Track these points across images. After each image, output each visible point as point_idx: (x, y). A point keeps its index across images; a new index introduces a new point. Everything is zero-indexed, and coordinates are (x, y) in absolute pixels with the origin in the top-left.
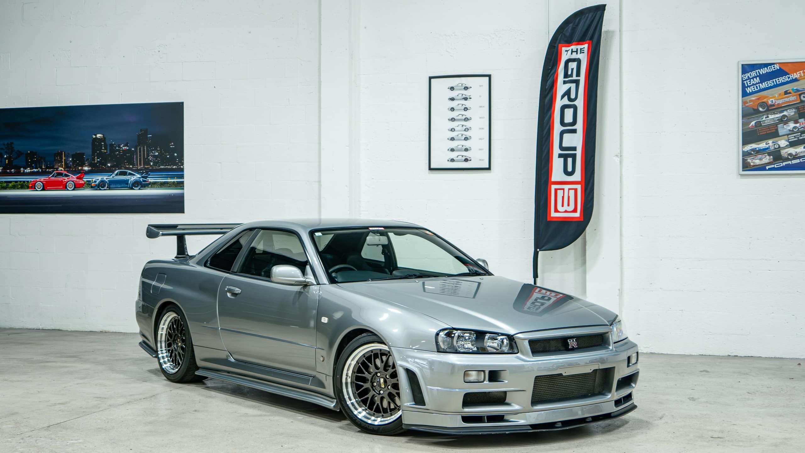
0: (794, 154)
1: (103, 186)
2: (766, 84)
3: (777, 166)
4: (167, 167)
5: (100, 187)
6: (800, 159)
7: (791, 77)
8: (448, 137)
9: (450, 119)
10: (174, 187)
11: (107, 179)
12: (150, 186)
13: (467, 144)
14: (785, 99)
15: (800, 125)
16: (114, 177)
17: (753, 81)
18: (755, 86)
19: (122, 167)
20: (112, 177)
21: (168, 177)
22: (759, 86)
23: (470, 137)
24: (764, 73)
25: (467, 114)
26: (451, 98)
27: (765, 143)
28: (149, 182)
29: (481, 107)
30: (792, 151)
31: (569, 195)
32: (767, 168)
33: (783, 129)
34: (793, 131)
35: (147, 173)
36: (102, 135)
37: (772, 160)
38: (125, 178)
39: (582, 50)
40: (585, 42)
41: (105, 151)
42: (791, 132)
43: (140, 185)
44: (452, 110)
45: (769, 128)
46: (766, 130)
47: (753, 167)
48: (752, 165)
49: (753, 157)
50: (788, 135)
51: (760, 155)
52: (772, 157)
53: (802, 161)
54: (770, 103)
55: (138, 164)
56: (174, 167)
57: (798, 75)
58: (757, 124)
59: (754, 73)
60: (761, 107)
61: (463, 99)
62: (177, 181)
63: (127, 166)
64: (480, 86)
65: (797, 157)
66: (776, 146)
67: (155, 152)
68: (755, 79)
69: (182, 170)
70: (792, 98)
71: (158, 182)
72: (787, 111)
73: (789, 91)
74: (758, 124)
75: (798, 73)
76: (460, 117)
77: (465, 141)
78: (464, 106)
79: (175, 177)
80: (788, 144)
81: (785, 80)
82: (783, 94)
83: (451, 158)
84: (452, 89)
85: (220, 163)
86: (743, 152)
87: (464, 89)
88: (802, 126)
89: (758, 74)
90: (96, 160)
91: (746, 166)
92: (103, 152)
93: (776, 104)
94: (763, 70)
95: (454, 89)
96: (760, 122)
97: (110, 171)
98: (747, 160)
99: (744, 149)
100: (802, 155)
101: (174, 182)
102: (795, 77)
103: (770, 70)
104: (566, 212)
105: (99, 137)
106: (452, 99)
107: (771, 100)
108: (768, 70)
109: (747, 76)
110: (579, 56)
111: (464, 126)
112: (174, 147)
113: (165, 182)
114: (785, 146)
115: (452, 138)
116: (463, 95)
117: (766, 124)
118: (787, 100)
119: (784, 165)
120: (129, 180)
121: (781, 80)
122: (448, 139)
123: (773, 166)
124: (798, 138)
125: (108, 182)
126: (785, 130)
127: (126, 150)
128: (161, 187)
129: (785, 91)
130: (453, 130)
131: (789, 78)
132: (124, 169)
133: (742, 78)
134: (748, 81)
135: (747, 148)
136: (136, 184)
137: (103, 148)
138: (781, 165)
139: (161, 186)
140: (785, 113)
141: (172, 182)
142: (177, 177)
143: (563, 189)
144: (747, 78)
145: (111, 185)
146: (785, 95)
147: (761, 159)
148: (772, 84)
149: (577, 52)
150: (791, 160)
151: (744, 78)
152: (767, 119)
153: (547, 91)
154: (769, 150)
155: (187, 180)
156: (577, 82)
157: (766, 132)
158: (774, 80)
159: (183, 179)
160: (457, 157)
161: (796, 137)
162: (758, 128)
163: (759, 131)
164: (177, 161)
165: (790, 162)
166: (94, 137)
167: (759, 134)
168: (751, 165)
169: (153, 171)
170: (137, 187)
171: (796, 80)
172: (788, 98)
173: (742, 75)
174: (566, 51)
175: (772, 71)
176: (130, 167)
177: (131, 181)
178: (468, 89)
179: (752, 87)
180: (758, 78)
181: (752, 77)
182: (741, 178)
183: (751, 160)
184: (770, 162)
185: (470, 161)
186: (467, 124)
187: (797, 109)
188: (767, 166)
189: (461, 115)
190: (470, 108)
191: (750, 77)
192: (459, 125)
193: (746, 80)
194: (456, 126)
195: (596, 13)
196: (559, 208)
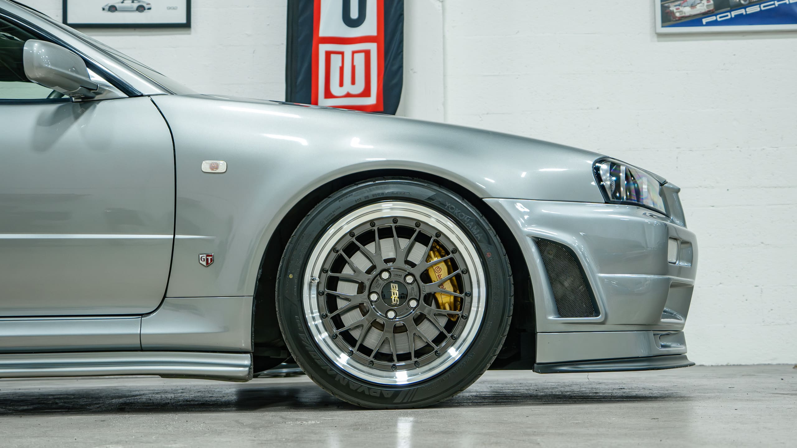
3: (720, 17)
6: (760, 4)
31: (355, 64)
32: (705, 21)
47: (679, 20)
48: (679, 17)
53: (763, 9)
83: (110, 5)
91: (668, 19)
98: (669, 7)
104: (348, 95)
119: (733, 16)
123: (713, 18)
138: (727, 16)
143: (342, 53)
147: (693, 6)
150: (745, 7)
160: (122, 3)
165: (742, 11)
168: (676, 17)
182: (658, 41)
183: (678, 7)
184: (709, 11)
185: (149, 11)
188: (704, 17)
196: (335, 89)
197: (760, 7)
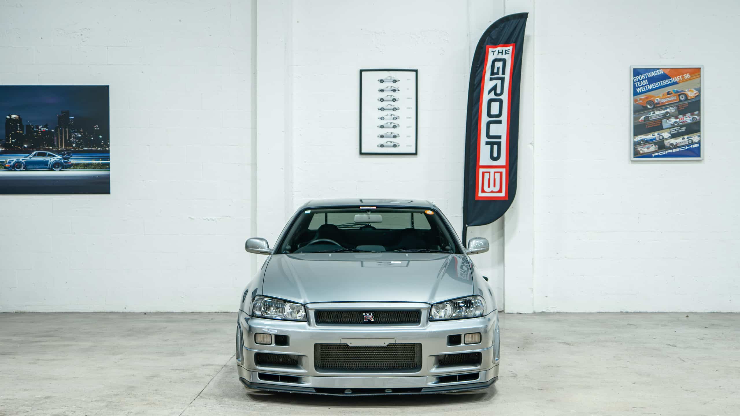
0: (675, 144)
1: (18, 167)
2: (653, 86)
3: (661, 153)
4: (91, 148)
5: (15, 168)
6: (679, 148)
7: (672, 80)
8: (378, 125)
9: (380, 109)
10: (99, 169)
11: (24, 160)
12: (72, 167)
13: (395, 131)
14: (667, 99)
15: (680, 120)
16: (32, 158)
17: (642, 83)
18: (644, 87)
19: (40, 148)
20: (29, 158)
21: (92, 159)
23: (398, 125)
24: (651, 76)
25: (396, 104)
26: (380, 89)
27: (652, 135)
28: (71, 163)
29: (408, 98)
30: (673, 141)
31: (496, 177)
32: (653, 155)
33: (666, 123)
34: (674, 125)
35: (69, 154)
36: (18, 116)
37: (657, 149)
38: (44, 159)
40: (509, 45)
41: (21, 132)
42: (671, 126)
43: (61, 165)
44: (382, 101)
45: (655, 123)
46: (653, 124)
47: (642, 154)
49: (642, 146)
50: (670, 128)
51: (648, 145)
52: (657, 146)
53: (680, 150)
54: (656, 101)
55: (59, 145)
56: (99, 149)
57: (678, 79)
59: (643, 76)
60: (649, 105)
61: (392, 91)
62: (102, 163)
63: (46, 147)
64: (408, 80)
65: (677, 147)
66: (661, 138)
67: (77, 134)
68: (644, 81)
69: (108, 152)
70: (673, 98)
71: (81, 163)
72: (669, 108)
73: (670, 92)
74: (646, 119)
75: (678, 77)
76: (389, 107)
77: (393, 129)
78: (393, 98)
79: (100, 159)
80: (670, 135)
81: (668, 83)
82: (666, 94)
83: (381, 144)
84: (382, 81)
85: (148, 145)
86: (634, 142)
87: (393, 82)
88: (681, 121)
89: (647, 77)
90: (11, 141)
91: (637, 154)
92: (19, 133)
93: (661, 102)
94: (650, 73)
95: (383, 82)
96: (648, 117)
97: (27, 151)
98: (637, 148)
99: (635, 140)
100: (681, 145)
101: (99, 164)
102: (675, 80)
103: (656, 74)
104: (492, 192)
105: (15, 118)
106: (382, 91)
108: (654, 74)
109: (637, 79)
110: (504, 56)
111: (392, 115)
112: (98, 129)
113: (89, 163)
114: (667, 137)
115: (381, 126)
116: (392, 87)
117: (653, 119)
118: (669, 99)
119: (667, 153)
120: (48, 161)
121: (665, 82)
122: (378, 127)
123: (657, 154)
124: (678, 130)
125: (24, 163)
126: (667, 124)
127: (45, 131)
128: (84, 169)
129: (667, 92)
130: (382, 119)
131: (671, 81)
132: (44, 150)
133: (634, 80)
134: (638, 82)
135: (637, 138)
136: (56, 166)
137: (19, 129)
138: (664, 153)
139: (84, 167)
140: (668, 110)
141: (97, 164)
142: (102, 159)
143: (489, 172)
144: (637, 80)
145: (28, 165)
146: (668, 95)
147: (648, 148)
148: (657, 86)
149: (502, 53)
150: (672, 149)
151: (635, 80)
152: (654, 114)
153: (475, 87)
154: (655, 140)
155: (112, 162)
156: (502, 79)
157: (652, 126)
158: (659, 82)
159: (109, 160)
160: (387, 143)
161: (676, 130)
162: (645, 122)
163: (647, 124)
164: (102, 143)
165: (671, 151)
166: (8, 117)
167: (647, 127)
169: (75, 152)
170: (57, 168)
171: (676, 83)
172: (670, 98)
173: (634, 77)
174: (492, 52)
175: (658, 75)
176: (50, 149)
177: (51, 162)
178: (396, 81)
179: (642, 87)
180: (646, 80)
181: (641, 79)
182: (632, 164)
183: (641, 148)
184: (656, 151)
185: (398, 147)
186: (396, 113)
187: (677, 107)
188: (653, 153)
189: (390, 106)
190: (398, 99)
191: (640, 79)
192: (388, 114)
193: (637, 82)
194: (386, 115)
195: (519, 20)
196: (486, 188)
197: (679, 149)
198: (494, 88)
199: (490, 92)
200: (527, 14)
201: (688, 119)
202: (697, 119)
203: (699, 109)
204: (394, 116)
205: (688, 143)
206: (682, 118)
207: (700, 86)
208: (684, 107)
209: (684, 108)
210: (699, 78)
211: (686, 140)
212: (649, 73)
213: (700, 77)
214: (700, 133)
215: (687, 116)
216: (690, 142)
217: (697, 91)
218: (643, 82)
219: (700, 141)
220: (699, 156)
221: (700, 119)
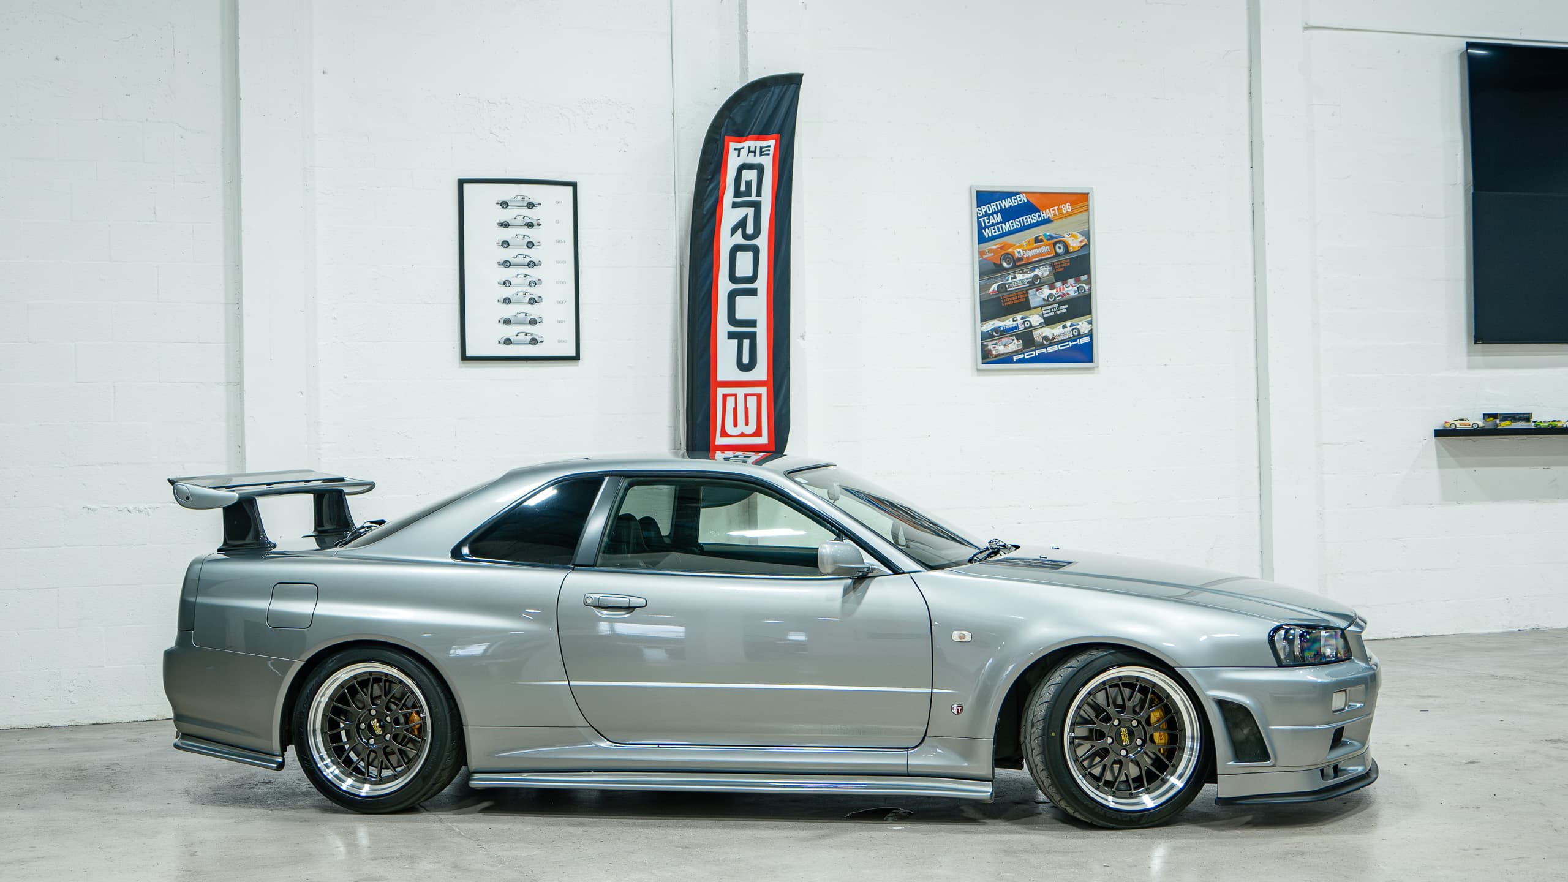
0: (1051, 338)
2: (1011, 225)
3: (1027, 355)
6: (1058, 344)
7: (1042, 215)
8: (498, 298)
9: (502, 263)
13: (534, 311)
14: (1035, 250)
15: (1057, 291)
17: (992, 219)
18: (996, 227)
22: (1001, 226)
23: (540, 297)
24: (1007, 206)
25: (534, 254)
26: (502, 222)
27: (1011, 319)
29: (559, 242)
30: (1048, 332)
31: (748, 405)
32: (1015, 358)
33: (1037, 297)
34: (1048, 300)
37: (1021, 347)
39: (763, 150)
40: (768, 136)
42: (1043, 303)
44: (505, 246)
45: (1016, 296)
46: (1013, 298)
47: (996, 357)
48: (996, 355)
49: (995, 342)
50: (1042, 307)
51: (1006, 339)
52: (1021, 341)
53: (1060, 348)
54: (1017, 255)
57: (1052, 212)
58: (1000, 287)
59: (993, 205)
60: (1006, 262)
61: (525, 225)
64: (558, 203)
65: (1055, 342)
66: (1027, 325)
68: (995, 215)
70: (1044, 249)
72: (1039, 269)
73: (1040, 238)
74: (1002, 288)
75: (1051, 209)
76: (520, 259)
77: (529, 306)
78: (527, 240)
80: (1043, 321)
81: (1035, 220)
82: (1034, 242)
83: (505, 338)
84: (504, 204)
86: (982, 333)
87: (527, 206)
88: (1060, 293)
89: (999, 209)
91: (987, 357)
93: (1025, 256)
94: (1005, 201)
95: (508, 206)
96: (1005, 284)
98: (987, 346)
99: (982, 330)
100: (1061, 338)
102: (1048, 216)
103: (1015, 203)
104: (742, 435)
106: (505, 225)
107: (1018, 250)
108: (1012, 202)
109: (983, 211)
110: (759, 160)
111: (527, 277)
114: (1038, 324)
115: (505, 299)
116: (526, 218)
117: (1013, 289)
118: (1038, 251)
119: (1037, 354)
121: (1031, 219)
122: (498, 301)
123: (1022, 356)
124: (1056, 311)
126: (1039, 299)
129: (1035, 238)
130: (508, 284)
131: (1039, 216)
133: (978, 213)
134: (985, 218)
135: (987, 326)
138: (1033, 354)
140: (1037, 272)
143: (735, 395)
144: (984, 214)
146: (1035, 243)
147: (1006, 345)
148: (1018, 225)
149: (755, 152)
150: (1046, 347)
151: (980, 214)
152: (1014, 280)
153: (705, 219)
154: (1017, 330)
156: (757, 206)
157: (1012, 302)
158: (1021, 219)
160: (517, 336)
161: (1052, 310)
162: (1001, 295)
163: (1003, 299)
165: (1044, 350)
167: (1003, 304)
168: (993, 355)
171: (1048, 221)
172: (1040, 249)
173: (978, 208)
174: (735, 149)
175: (1018, 204)
178: (534, 206)
179: (992, 228)
180: (999, 214)
181: (991, 212)
182: (978, 375)
183: (994, 346)
184: (1019, 350)
185: (542, 344)
186: (534, 273)
187: (1052, 266)
188: (1015, 355)
189: (523, 256)
190: (539, 242)
191: (988, 212)
192: (518, 275)
193: (983, 216)
194: (513, 277)
195: (786, 86)
196: (730, 428)
197: (1058, 347)
198: (742, 224)
199: (734, 231)
200: (801, 76)
201: (1071, 289)
202: (1085, 291)
203: (1088, 273)
204: (531, 279)
205: (1072, 336)
206: (1062, 287)
207: (1089, 227)
208: (1064, 267)
209: (1063, 269)
210: (1086, 213)
211: (1069, 329)
212: (1003, 201)
213: (1088, 210)
214: (1091, 317)
215: (1068, 285)
216: (1076, 334)
217: (1083, 236)
218: (993, 217)
219: (1091, 330)
220: (1091, 360)
221: (1090, 289)
